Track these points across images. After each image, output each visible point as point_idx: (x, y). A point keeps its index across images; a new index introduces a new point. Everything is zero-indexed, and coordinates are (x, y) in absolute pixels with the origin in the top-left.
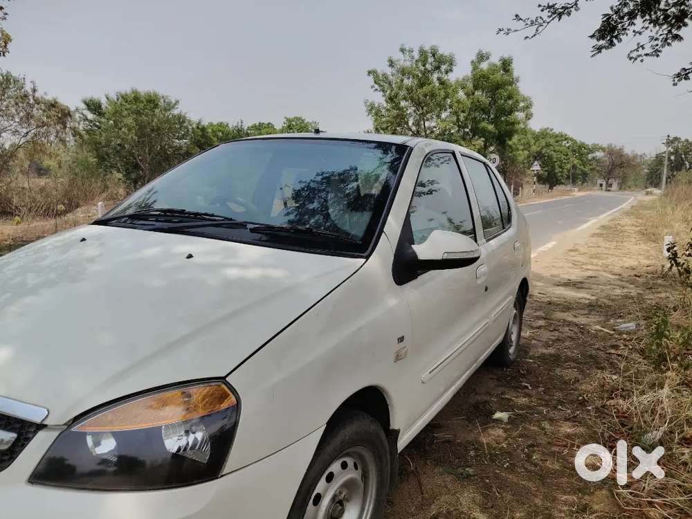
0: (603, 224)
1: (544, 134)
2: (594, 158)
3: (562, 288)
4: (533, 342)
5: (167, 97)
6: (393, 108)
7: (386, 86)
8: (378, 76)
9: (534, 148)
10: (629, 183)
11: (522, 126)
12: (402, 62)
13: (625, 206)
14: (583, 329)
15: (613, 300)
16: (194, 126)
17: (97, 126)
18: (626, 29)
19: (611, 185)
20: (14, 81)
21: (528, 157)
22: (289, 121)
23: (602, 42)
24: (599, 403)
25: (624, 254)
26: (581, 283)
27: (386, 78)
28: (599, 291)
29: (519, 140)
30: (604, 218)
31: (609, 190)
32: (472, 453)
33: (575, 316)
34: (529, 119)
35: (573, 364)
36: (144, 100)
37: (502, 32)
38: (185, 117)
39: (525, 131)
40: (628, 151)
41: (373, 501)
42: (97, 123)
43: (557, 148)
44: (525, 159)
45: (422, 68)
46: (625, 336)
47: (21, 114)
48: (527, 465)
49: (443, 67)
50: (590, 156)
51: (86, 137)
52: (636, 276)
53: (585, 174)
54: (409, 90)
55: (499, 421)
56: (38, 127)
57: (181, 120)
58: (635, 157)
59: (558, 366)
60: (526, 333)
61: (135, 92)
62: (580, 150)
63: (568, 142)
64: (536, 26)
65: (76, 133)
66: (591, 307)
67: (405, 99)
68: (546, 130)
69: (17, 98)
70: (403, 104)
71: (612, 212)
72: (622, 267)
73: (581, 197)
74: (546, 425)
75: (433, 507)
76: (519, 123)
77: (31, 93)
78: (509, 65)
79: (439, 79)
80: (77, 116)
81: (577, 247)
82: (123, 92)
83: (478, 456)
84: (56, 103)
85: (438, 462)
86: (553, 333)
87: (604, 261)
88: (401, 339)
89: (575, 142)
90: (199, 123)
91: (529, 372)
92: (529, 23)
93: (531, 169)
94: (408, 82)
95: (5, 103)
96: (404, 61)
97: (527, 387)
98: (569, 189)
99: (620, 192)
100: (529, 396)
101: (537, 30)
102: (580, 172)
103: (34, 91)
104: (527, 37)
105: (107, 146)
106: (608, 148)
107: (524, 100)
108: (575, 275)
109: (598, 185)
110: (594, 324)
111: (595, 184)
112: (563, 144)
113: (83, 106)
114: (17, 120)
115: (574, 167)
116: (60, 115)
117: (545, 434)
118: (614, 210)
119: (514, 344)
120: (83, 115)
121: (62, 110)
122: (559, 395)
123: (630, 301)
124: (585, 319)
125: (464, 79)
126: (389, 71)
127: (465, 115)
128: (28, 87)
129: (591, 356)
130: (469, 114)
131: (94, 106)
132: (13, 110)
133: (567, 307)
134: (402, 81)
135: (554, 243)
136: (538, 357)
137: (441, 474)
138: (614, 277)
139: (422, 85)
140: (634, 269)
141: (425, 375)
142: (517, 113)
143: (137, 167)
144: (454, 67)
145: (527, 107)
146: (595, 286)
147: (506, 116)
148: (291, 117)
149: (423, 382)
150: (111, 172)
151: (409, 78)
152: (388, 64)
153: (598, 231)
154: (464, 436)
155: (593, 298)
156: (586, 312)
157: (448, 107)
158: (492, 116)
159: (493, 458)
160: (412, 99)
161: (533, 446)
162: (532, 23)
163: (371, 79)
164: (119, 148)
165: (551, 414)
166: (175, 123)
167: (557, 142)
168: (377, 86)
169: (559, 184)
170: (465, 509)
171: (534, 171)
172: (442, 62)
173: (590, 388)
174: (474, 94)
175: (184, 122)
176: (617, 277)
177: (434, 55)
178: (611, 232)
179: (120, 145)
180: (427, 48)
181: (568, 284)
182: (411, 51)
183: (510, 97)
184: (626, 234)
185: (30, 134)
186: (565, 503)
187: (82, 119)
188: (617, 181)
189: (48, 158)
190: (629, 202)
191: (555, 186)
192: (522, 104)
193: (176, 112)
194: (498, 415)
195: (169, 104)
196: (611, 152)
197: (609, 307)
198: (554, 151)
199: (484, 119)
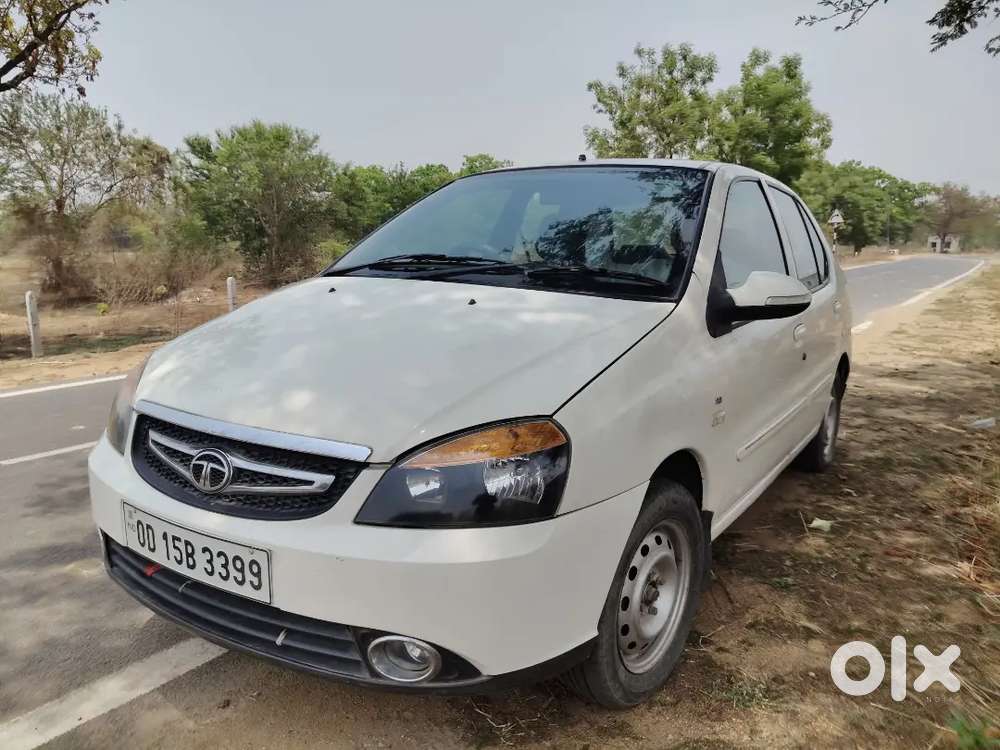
0: (940, 297)
1: (848, 169)
2: (922, 203)
3: (887, 380)
4: (853, 444)
5: (302, 131)
6: (625, 136)
7: (614, 104)
8: (602, 91)
9: (832, 191)
10: (976, 241)
11: (815, 157)
12: (637, 70)
13: (973, 272)
14: (919, 429)
15: (962, 394)
16: (340, 171)
17: (204, 175)
18: (983, 7)
19: (948, 245)
20: (92, 114)
21: (824, 204)
22: (471, 160)
23: (946, 29)
24: (948, 511)
25: (972, 335)
26: (915, 373)
27: (615, 93)
28: (939, 383)
29: (809, 180)
30: (941, 290)
31: (946, 252)
32: (788, 563)
33: (908, 413)
34: (827, 147)
35: (910, 469)
36: (271, 137)
37: (805, 22)
38: (326, 159)
39: (819, 166)
40: (974, 192)
41: (685, 591)
42: (205, 172)
43: (866, 191)
44: (820, 207)
45: (668, 77)
46: (980, 435)
47: (103, 161)
48: (861, 575)
49: (699, 75)
50: (917, 202)
51: (192, 190)
52: (992, 363)
53: (908, 229)
54: (649, 109)
55: (817, 530)
56: (126, 177)
57: (321, 162)
58: (985, 202)
59: (891, 470)
60: (843, 434)
61: (257, 126)
62: (902, 193)
63: (883, 182)
64: (852, 12)
65: (177, 185)
66: (929, 402)
67: (642, 122)
68: (850, 163)
69: (97, 138)
70: (640, 130)
71: (953, 280)
72: (972, 353)
73: (903, 261)
74: (880, 534)
75: (747, 615)
76: (811, 154)
77: (115, 131)
78: (796, 68)
79: (692, 93)
80: (178, 161)
81: (904, 328)
82: (240, 126)
83: (796, 565)
84: (150, 143)
85: (747, 572)
86: (878, 434)
87: (945, 346)
88: (719, 401)
89: (893, 181)
90: (347, 167)
91: (851, 476)
92: (842, 7)
93: (829, 221)
94: (646, 98)
95: (80, 147)
96: (641, 68)
97: (849, 494)
98: (884, 251)
99: (962, 255)
100: (853, 503)
101: (853, 17)
102: (900, 226)
103: (120, 127)
104: (838, 28)
105: (219, 203)
106: (945, 188)
107: (821, 118)
108: (905, 362)
109: (929, 245)
110: (936, 421)
111: (924, 243)
112: (877, 184)
113: (185, 147)
114: (98, 169)
115: (892, 218)
116: (155, 162)
117: (881, 544)
118: (957, 278)
119: (829, 442)
120: (186, 160)
121: (158, 154)
122: (894, 502)
123: (985, 394)
124: (923, 416)
125: (730, 92)
126: (619, 82)
127: (731, 143)
128: (111, 124)
129: (936, 459)
130: (737, 143)
131: (201, 148)
132: (91, 156)
133: (896, 402)
134: (638, 96)
135: (869, 323)
136: (862, 461)
137: (752, 584)
138: (959, 365)
139: (667, 102)
140: (989, 355)
141: (740, 451)
142: (809, 139)
143: (261, 232)
144: (714, 74)
145: (823, 130)
146: (931, 377)
147: (791, 143)
148: (473, 154)
149: (738, 460)
150: (225, 240)
151: (648, 92)
152: (618, 73)
153: (933, 307)
154: (775, 545)
155: (932, 391)
156: (922, 408)
157: (706, 133)
158: (771, 145)
159: (815, 568)
160: (652, 123)
161: (865, 555)
162: (847, 7)
163: (592, 96)
164: (236, 205)
165: (886, 524)
166: (313, 168)
167: (866, 181)
168: (601, 106)
169: (869, 244)
170: (789, 618)
171: (832, 224)
172: (698, 67)
173: (936, 495)
174: (744, 112)
175: (325, 165)
176: (965, 365)
177: (685, 58)
178: (952, 308)
179: (236, 201)
180: (675, 48)
181: (895, 374)
182: (651, 53)
183: (797, 116)
184: (975, 310)
185: (115, 188)
186: (915, 613)
187: (185, 165)
188: (958, 239)
189: (140, 221)
190: (977, 267)
191: (864, 246)
192: (815, 126)
193: (314, 152)
194: (817, 523)
195: (305, 141)
196: (948, 194)
197: (956, 401)
198: (863, 195)
199: (758, 149)
